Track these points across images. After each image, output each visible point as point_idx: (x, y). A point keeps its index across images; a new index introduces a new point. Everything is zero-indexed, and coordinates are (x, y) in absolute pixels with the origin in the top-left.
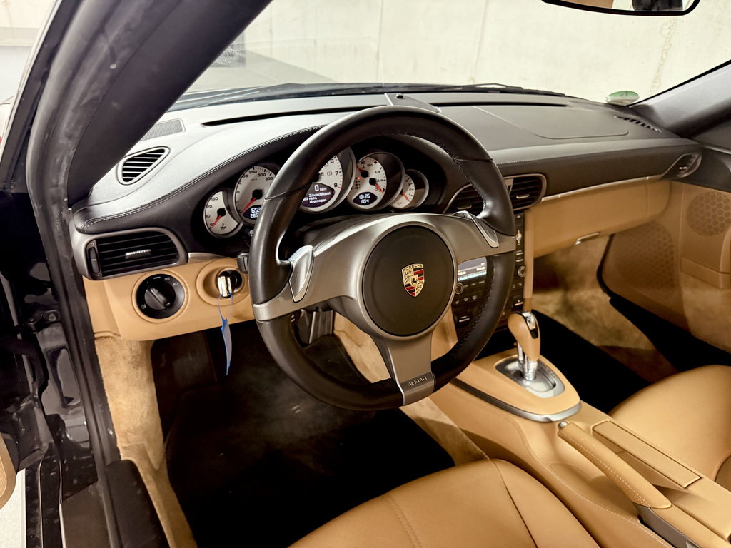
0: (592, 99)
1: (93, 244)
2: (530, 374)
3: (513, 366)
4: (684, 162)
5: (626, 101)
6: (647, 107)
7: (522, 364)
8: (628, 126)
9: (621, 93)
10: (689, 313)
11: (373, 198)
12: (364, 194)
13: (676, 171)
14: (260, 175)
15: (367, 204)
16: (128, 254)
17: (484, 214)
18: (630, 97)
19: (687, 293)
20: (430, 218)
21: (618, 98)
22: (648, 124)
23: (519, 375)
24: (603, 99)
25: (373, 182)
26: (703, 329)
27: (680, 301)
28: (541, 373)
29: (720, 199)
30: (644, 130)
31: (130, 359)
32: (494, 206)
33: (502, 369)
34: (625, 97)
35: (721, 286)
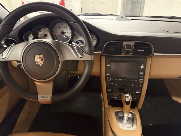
12: (80, 41)
14: (47, 30)
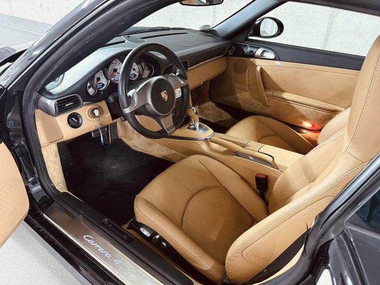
0: (195, 29)
1: (56, 103)
2: (198, 128)
3: (192, 127)
4: (230, 49)
5: (207, 28)
6: (214, 30)
7: (194, 125)
8: (209, 39)
9: (205, 26)
10: (240, 102)
11: (135, 75)
12: (132, 74)
13: (227, 53)
15: (133, 78)
16: (66, 105)
17: (177, 74)
18: (208, 27)
19: (239, 95)
20: (164, 76)
21: (204, 28)
22: (216, 37)
23: (195, 129)
24: (198, 28)
25: (134, 69)
26: (245, 107)
27: (237, 99)
28: (200, 126)
29: (242, 60)
30: (214, 39)
31: (54, 154)
32: (180, 71)
33: (189, 128)
34: (206, 28)
35: (248, 90)
